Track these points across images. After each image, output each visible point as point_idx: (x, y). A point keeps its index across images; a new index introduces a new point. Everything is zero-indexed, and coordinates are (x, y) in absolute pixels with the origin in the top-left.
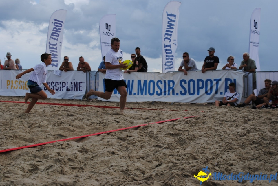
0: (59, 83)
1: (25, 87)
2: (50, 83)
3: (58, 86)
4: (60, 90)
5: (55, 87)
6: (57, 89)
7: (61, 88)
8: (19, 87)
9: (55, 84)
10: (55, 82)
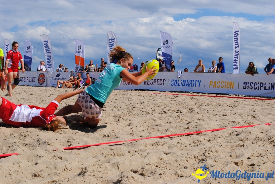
0: (258, 84)
1: (226, 86)
2: (249, 83)
3: (257, 86)
4: (258, 89)
5: (253, 87)
6: (255, 88)
7: (258, 87)
8: (221, 87)
9: (253, 84)
10: (254, 83)
